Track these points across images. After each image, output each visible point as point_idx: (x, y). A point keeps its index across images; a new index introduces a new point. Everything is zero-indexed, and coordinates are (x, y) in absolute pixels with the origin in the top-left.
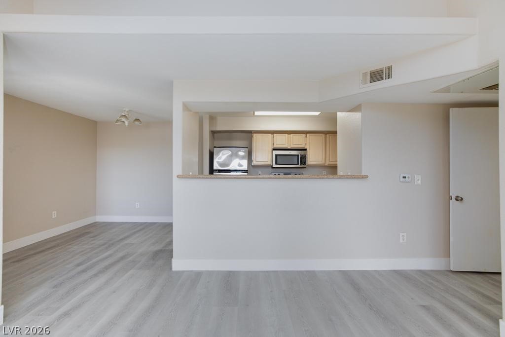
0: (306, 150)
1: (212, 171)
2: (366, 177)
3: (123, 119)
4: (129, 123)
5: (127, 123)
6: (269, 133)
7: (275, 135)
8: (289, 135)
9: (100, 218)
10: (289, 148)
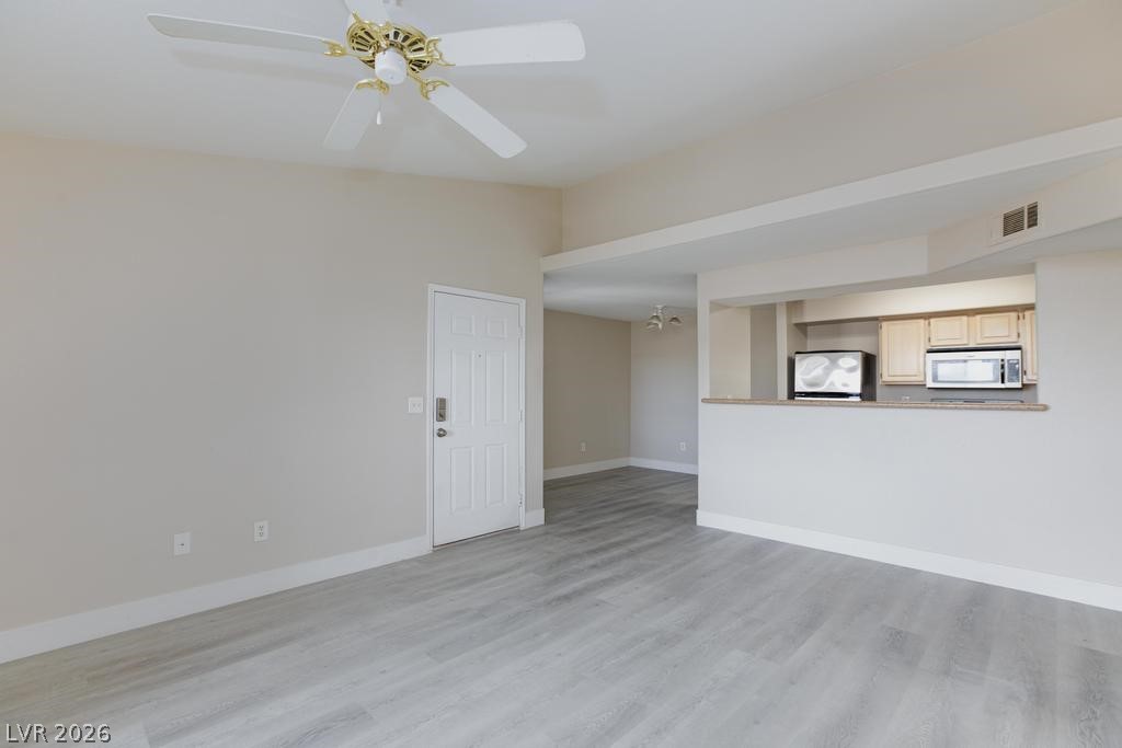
0: (1019, 348)
1: (792, 394)
2: (1045, 408)
3: (655, 321)
4: (663, 325)
5: (660, 326)
6: (921, 318)
7: (932, 320)
8: (971, 318)
9: (636, 462)
10: (972, 346)
